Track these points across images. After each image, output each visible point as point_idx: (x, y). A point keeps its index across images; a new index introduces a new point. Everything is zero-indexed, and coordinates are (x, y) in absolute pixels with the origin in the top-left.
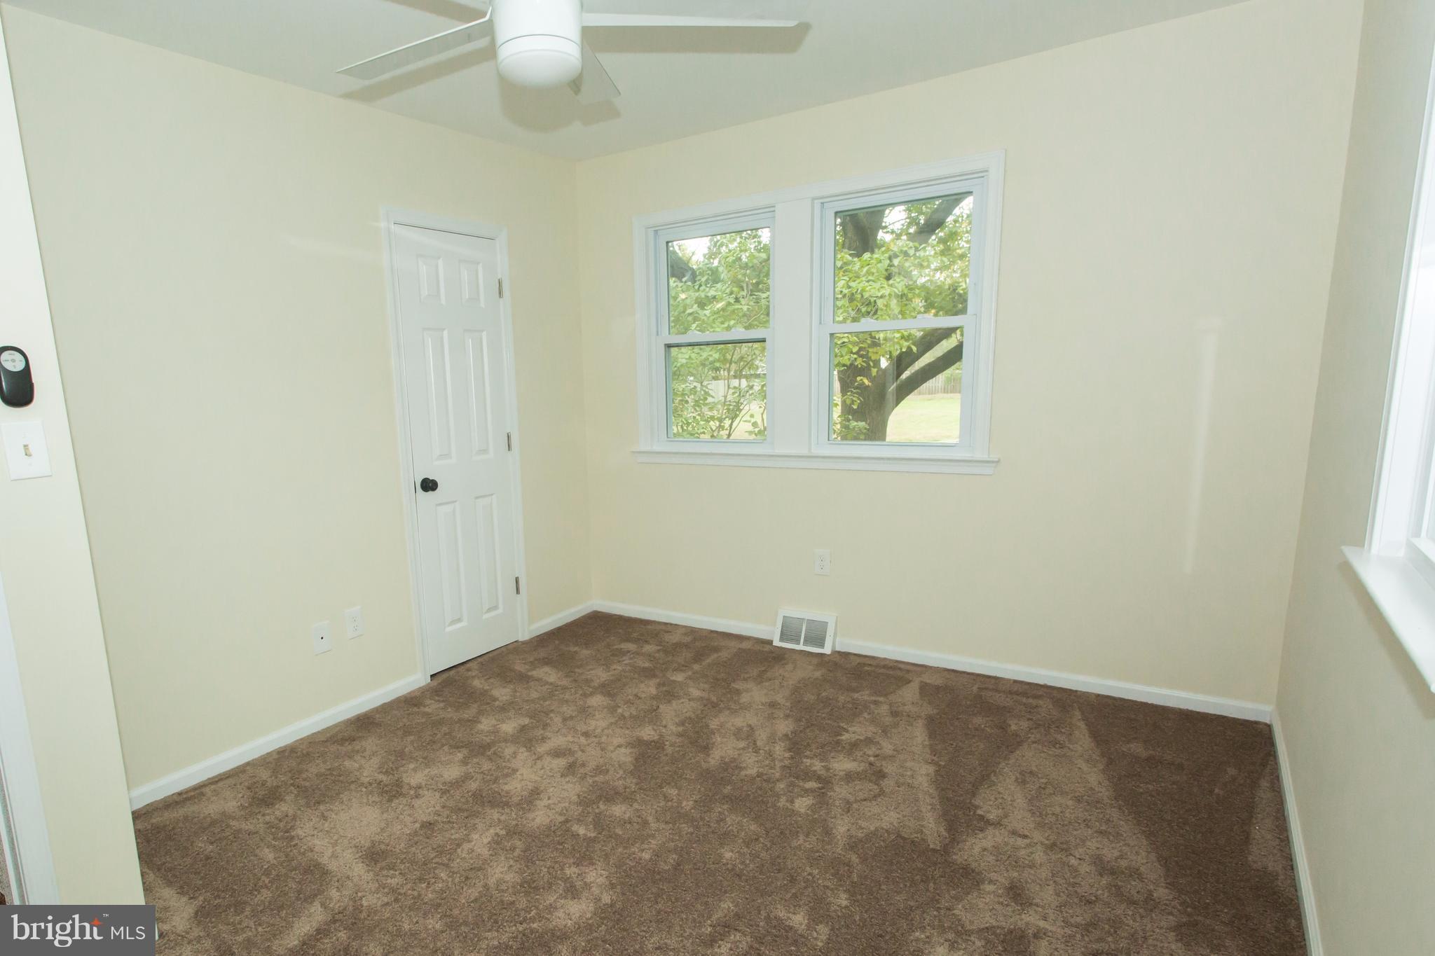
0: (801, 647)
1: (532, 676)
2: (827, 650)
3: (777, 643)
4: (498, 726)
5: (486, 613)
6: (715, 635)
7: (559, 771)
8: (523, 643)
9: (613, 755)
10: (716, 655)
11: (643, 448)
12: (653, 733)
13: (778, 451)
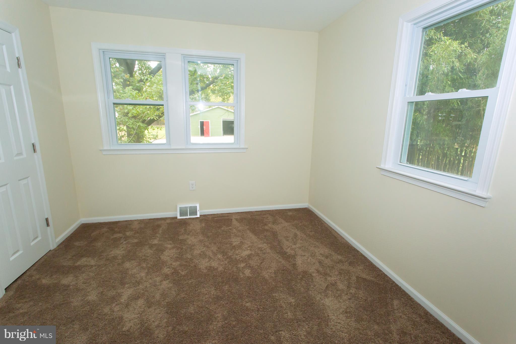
0: (189, 217)
1: (79, 266)
2: (198, 216)
3: (179, 217)
4: (85, 299)
5: (32, 242)
6: (152, 220)
7: (145, 306)
8: (55, 250)
9: (163, 286)
10: (161, 229)
11: (105, 148)
12: (168, 269)
13: (172, 147)
